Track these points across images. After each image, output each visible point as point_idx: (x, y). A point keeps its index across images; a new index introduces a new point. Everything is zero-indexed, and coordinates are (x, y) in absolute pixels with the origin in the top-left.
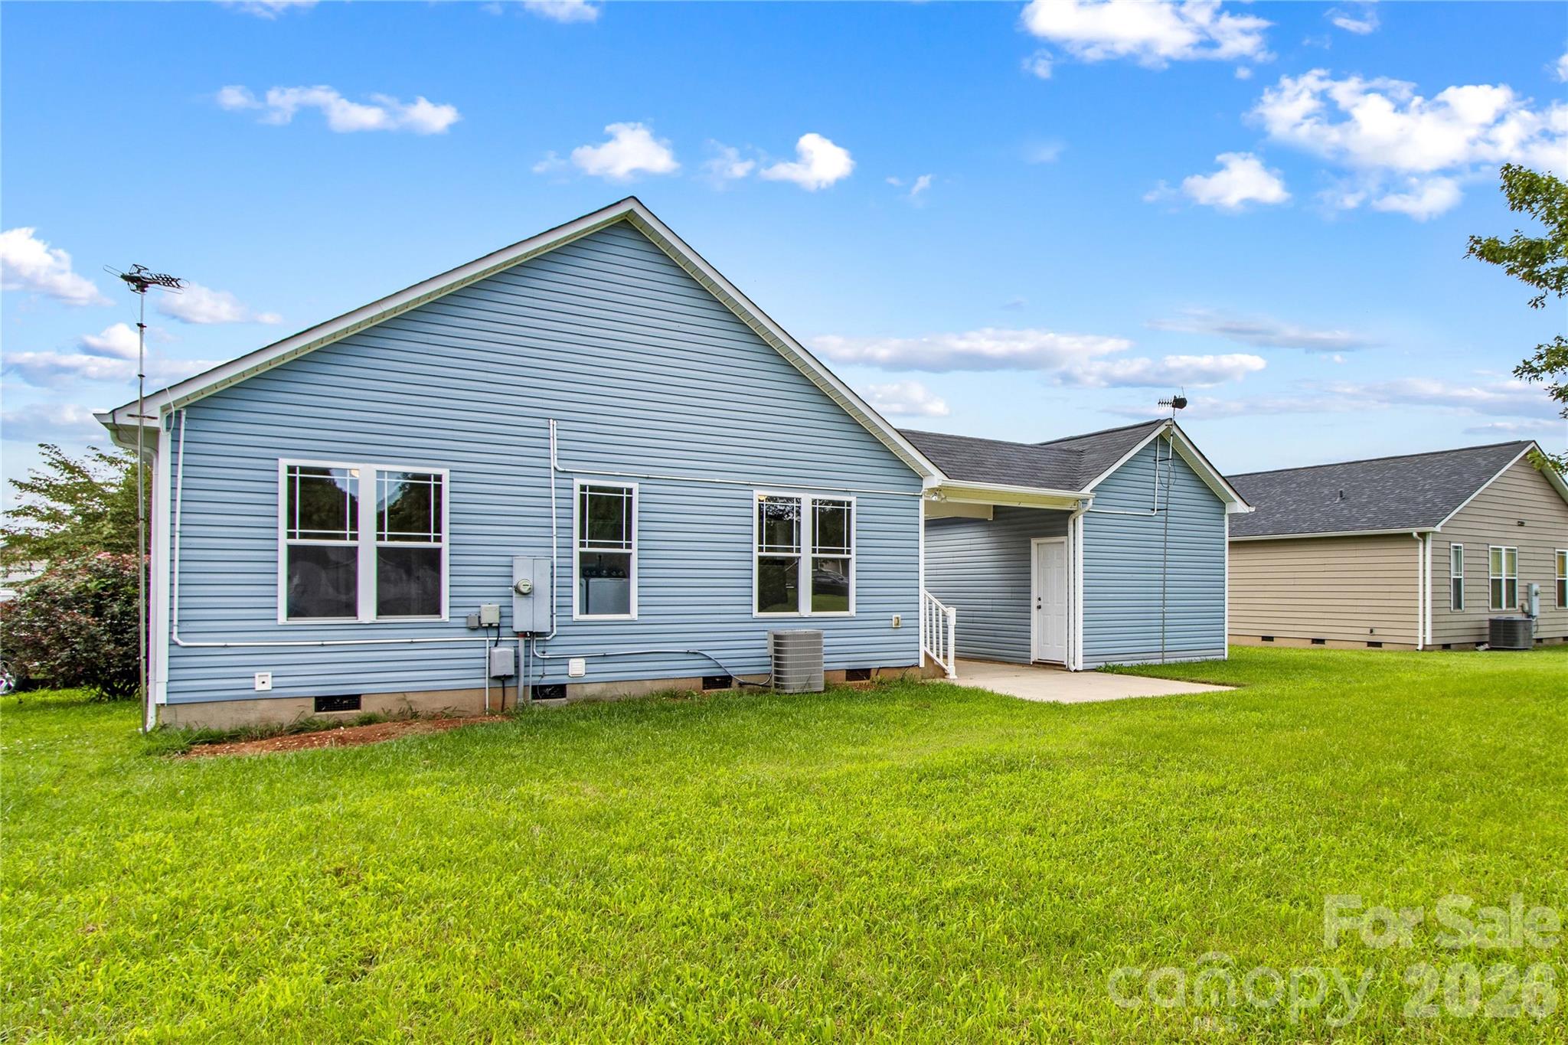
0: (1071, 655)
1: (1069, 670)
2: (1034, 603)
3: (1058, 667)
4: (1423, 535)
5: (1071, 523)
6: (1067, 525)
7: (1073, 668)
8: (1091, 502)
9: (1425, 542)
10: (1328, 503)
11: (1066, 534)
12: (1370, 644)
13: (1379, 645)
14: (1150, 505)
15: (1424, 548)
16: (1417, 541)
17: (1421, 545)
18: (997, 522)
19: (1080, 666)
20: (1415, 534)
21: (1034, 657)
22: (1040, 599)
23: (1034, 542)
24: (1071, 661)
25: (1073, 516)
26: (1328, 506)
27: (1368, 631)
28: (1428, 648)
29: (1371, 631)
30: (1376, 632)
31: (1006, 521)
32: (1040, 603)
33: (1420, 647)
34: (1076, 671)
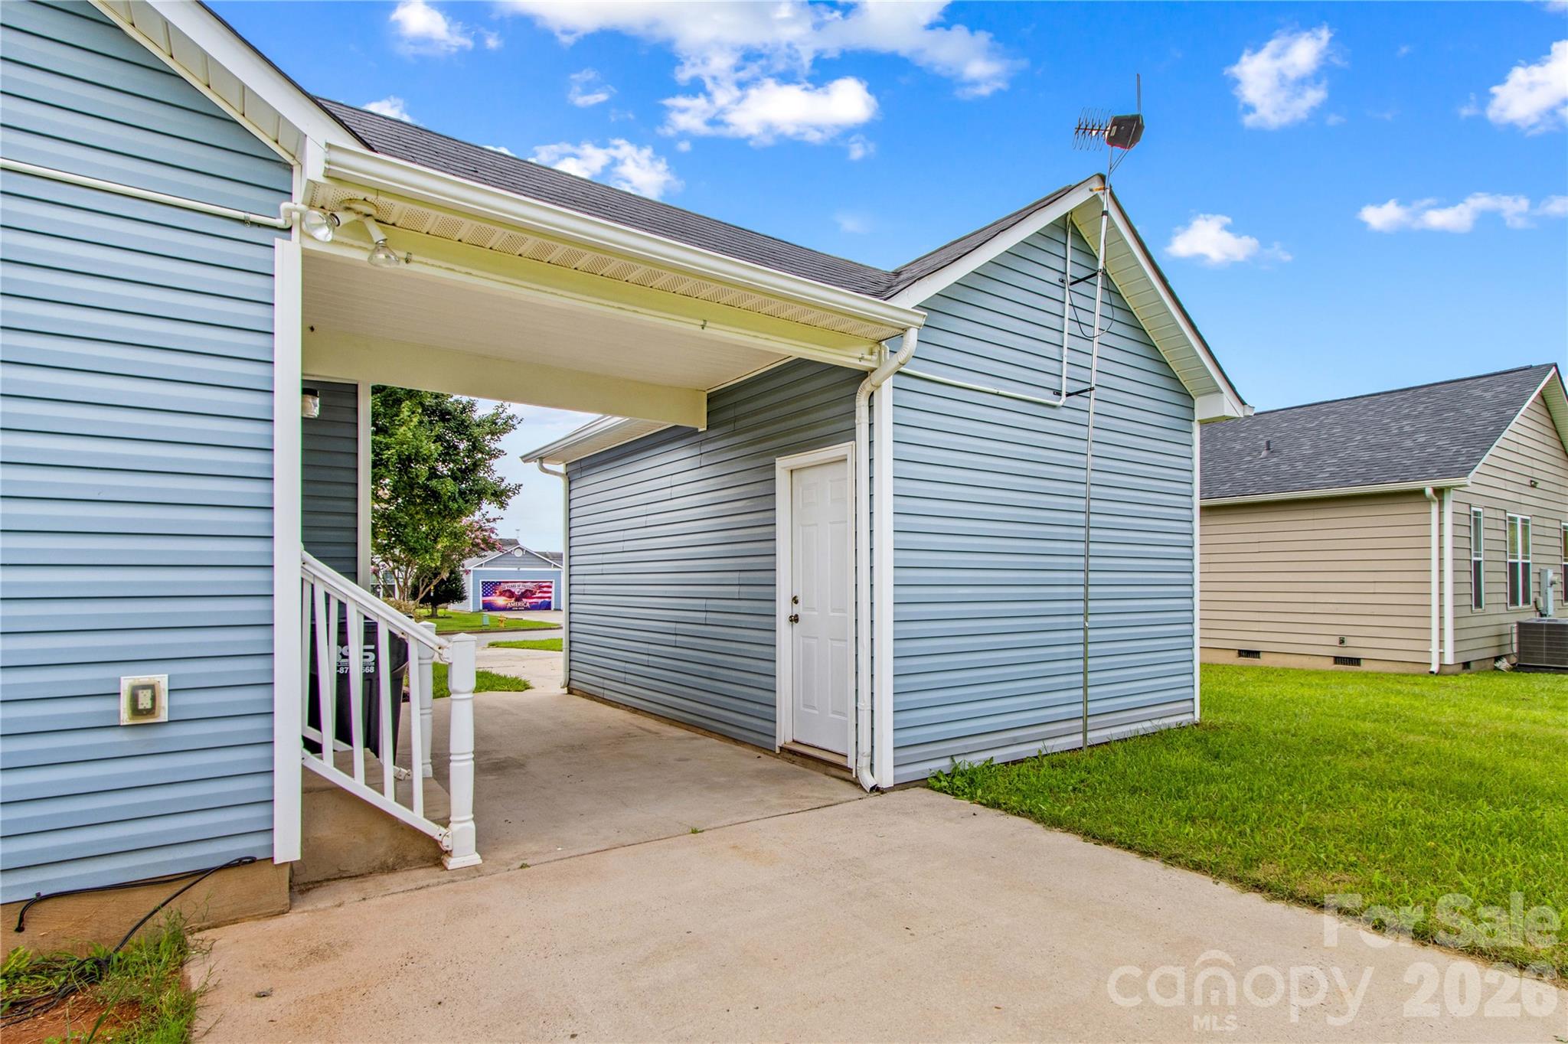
0: (865, 747)
1: (856, 783)
2: (784, 609)
3: (834, 771)
4: (1439, 492)
5: (862, 402)
6: (852, 414)
7: (868, 781)
8: (912, 336)
9: (1441, 503)
10: (1249, 458)
11: (850, 434)
12: (1338, 660)
13: (1355, 661)
14: (1053, 382)
15: (1441, 513)
16: (1429, 501)
17: (1435, 508)
18: (712, 433)
19: (886, 776)
20: (1429, 491)
21: (784, 735)
22: (795, 600)
23: (783, 464)
24: (864, 762)
25: (866, 386)
26: (1250, 462)
27: (1335, 641)
28: (1448, 670)
29: (1342, 641)
30: (1349, 641)
31: (731, 427)
32: (798, 609)
33: (1435, 668)
34: (875, 789)
